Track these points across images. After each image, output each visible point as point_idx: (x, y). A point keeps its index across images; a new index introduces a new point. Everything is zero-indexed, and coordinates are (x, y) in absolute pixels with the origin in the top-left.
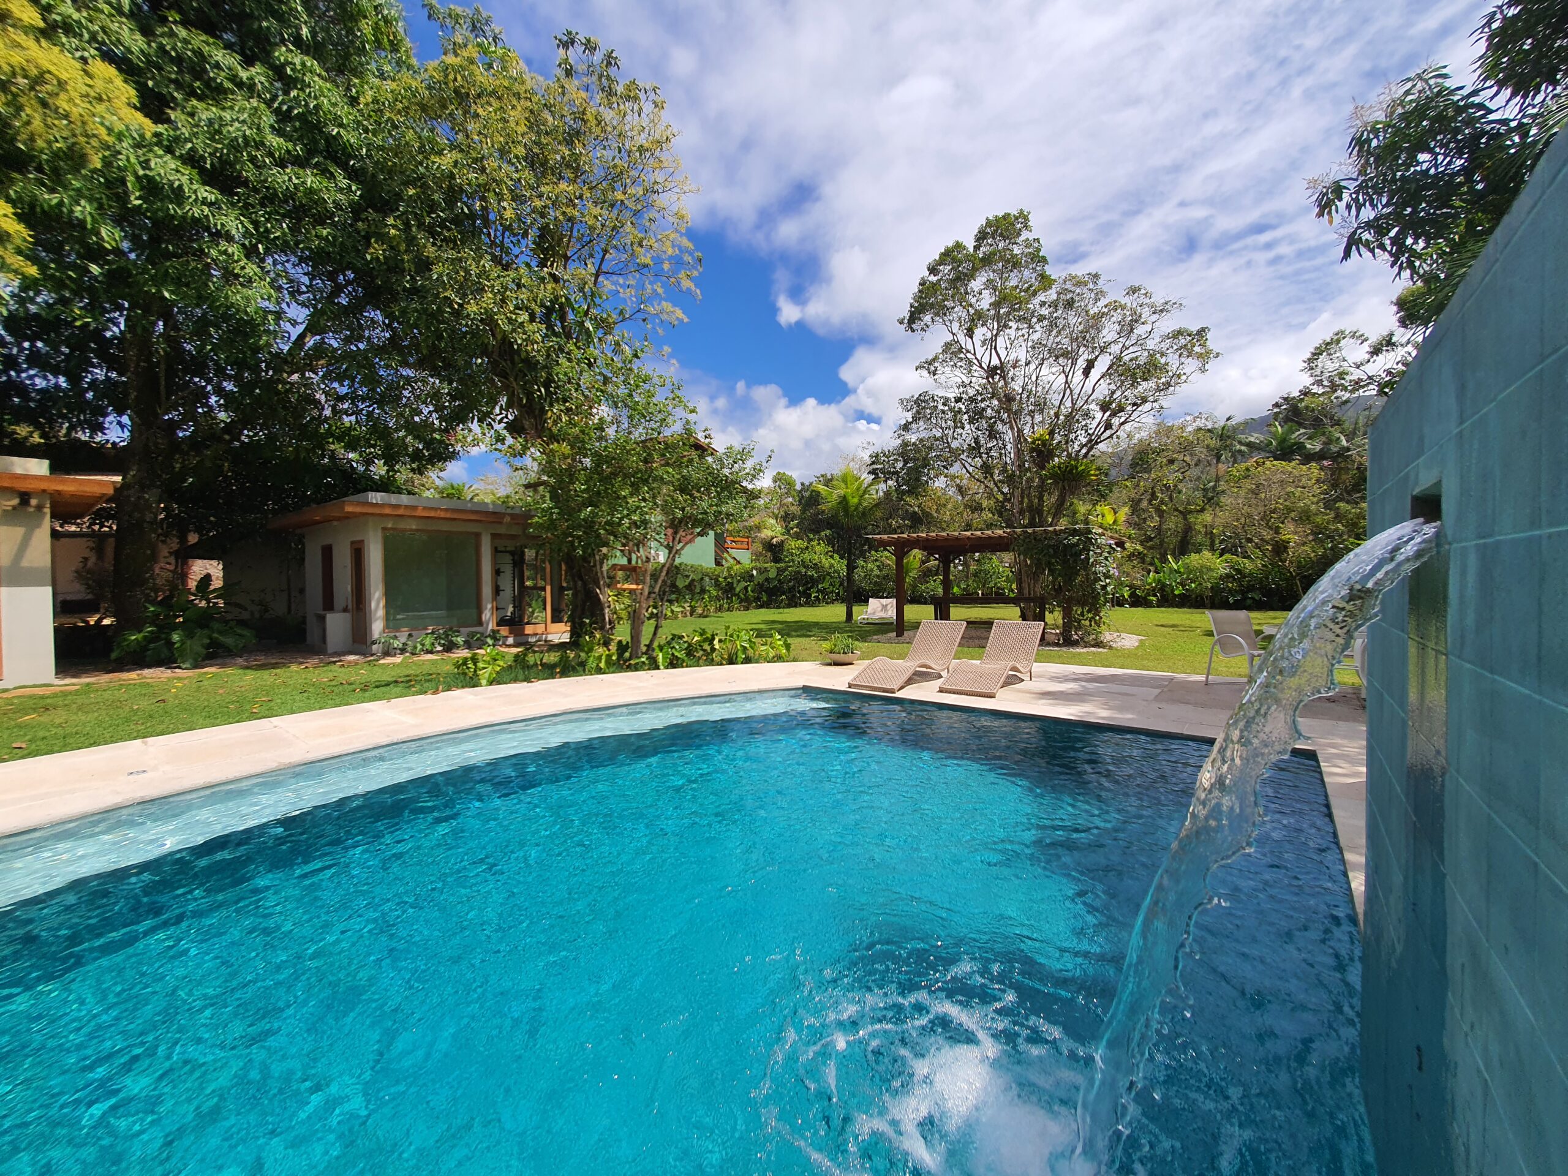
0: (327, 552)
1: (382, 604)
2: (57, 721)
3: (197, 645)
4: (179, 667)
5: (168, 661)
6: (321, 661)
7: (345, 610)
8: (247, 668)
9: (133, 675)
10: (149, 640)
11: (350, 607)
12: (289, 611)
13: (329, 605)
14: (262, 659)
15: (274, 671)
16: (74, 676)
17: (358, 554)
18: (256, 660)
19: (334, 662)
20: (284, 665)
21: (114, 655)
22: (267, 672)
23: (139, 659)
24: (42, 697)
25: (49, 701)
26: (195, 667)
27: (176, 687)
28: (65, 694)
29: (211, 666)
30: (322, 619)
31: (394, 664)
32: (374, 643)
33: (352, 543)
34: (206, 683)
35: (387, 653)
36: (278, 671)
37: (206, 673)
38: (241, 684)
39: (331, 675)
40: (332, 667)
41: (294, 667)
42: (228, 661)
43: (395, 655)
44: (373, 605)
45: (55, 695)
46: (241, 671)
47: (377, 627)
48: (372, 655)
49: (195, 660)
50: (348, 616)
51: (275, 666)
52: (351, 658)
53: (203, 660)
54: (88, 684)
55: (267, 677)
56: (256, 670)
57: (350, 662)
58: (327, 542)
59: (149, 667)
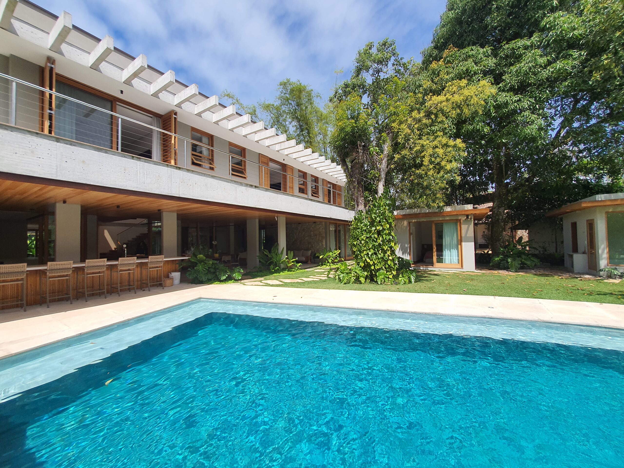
0: (574, 226)
1: (606, 251)
2: (474, 284)
3: (517, 263)
4: (510, 271)
5: (507, 268)
6: (570, 276)
7: (584, 253)
8: (536, 275)
9: (496, 272)
10: (501, 260)
11: (587, 251)
12: (556, 251)
13: (575, 250)
14: (542, 272)
15: (547, 278)
16: (480, 270)
17: (591, 226)
18: (539, 272)
19: (577, 278)
20: (552, 276)
21: (491, 264)
22: (543, 278)
23: (498, 267)
24: (472, 276)
25: (473, 277)
26: (516, 272)
27: (508, 279)
28: (477, 276)
29: (522, 272)
30: (571, 256)
31: (613, 283)
32: (601, 270)
33: (587, 221)
34: (519, 279)
35: (610, 276)
36: (548, 278)
37: (519, 275)
38: (532, 281)
39: (574, 284)
40: (575, 280)
41: (556, 277)
42: (528, 271)
43: (615, 278)
44: (600, 251)
45: (474, 276)
46: (533, 276)
47: (603, 263)
48: (600, 276)
49: (516, 269)
50: (586, 256)
51: (547, 275)
52: (587, 276)
53: (519, 269)
54: (483, 273)
55: (543, 280)
56: (539, 276)
57: (586, 278)
58: (574, 221)
59: (501, 269)
